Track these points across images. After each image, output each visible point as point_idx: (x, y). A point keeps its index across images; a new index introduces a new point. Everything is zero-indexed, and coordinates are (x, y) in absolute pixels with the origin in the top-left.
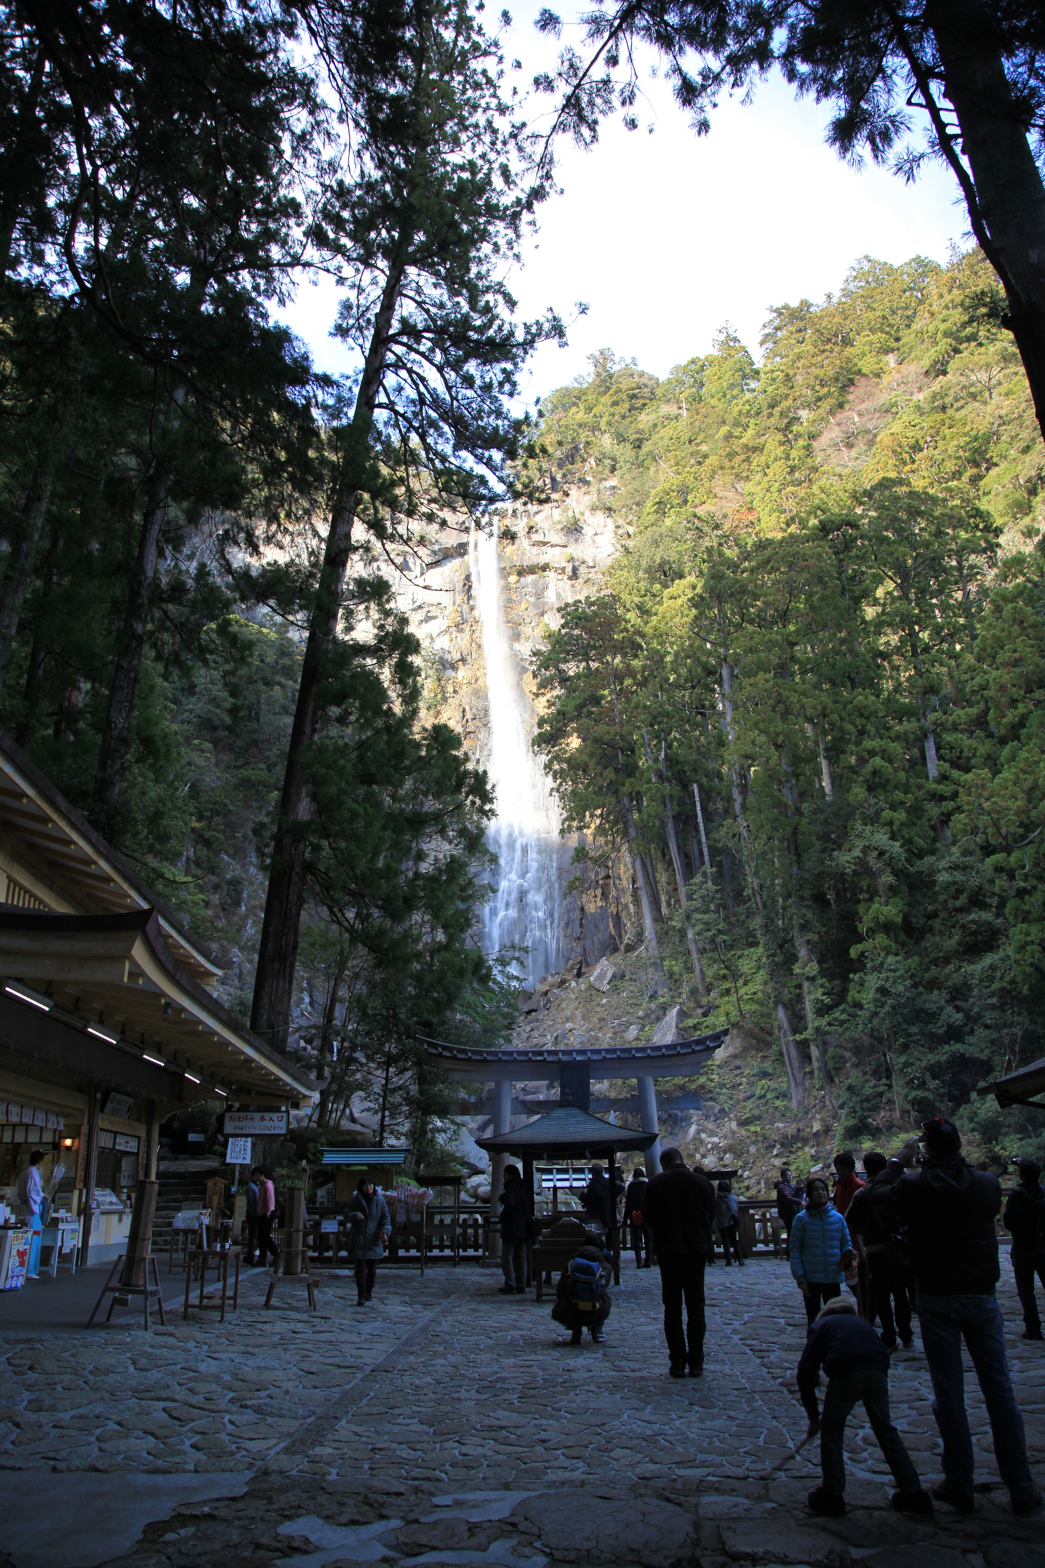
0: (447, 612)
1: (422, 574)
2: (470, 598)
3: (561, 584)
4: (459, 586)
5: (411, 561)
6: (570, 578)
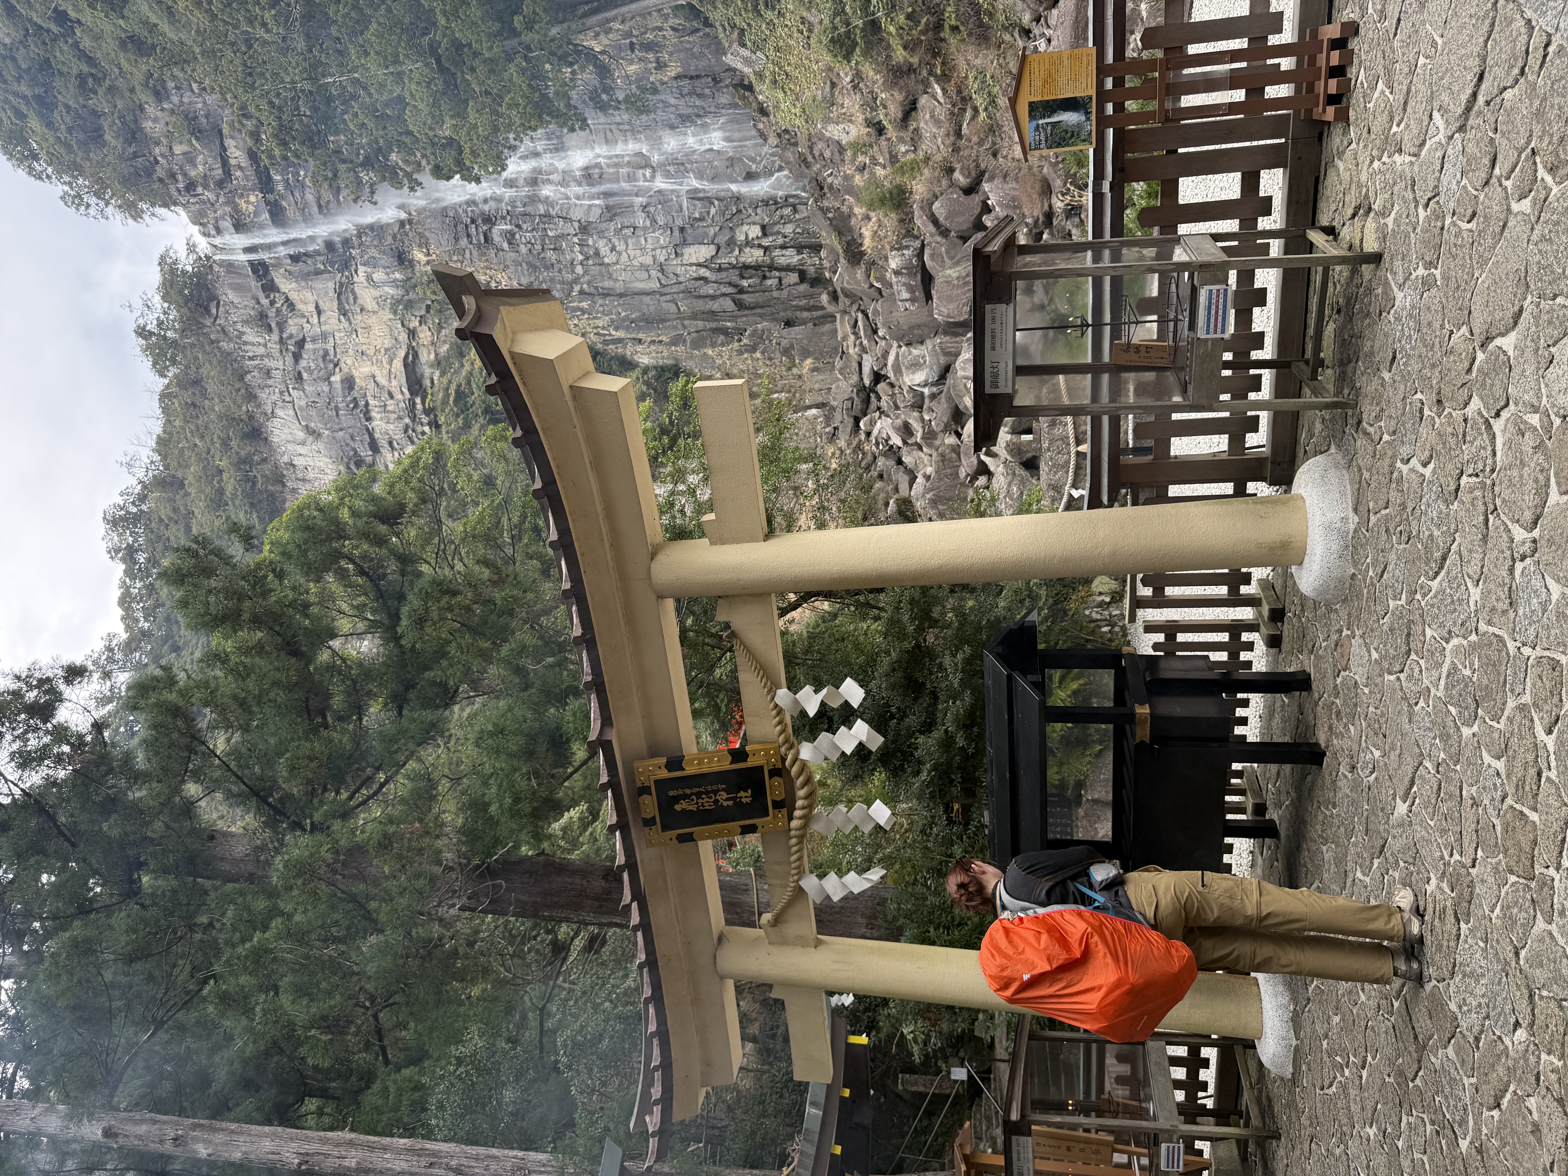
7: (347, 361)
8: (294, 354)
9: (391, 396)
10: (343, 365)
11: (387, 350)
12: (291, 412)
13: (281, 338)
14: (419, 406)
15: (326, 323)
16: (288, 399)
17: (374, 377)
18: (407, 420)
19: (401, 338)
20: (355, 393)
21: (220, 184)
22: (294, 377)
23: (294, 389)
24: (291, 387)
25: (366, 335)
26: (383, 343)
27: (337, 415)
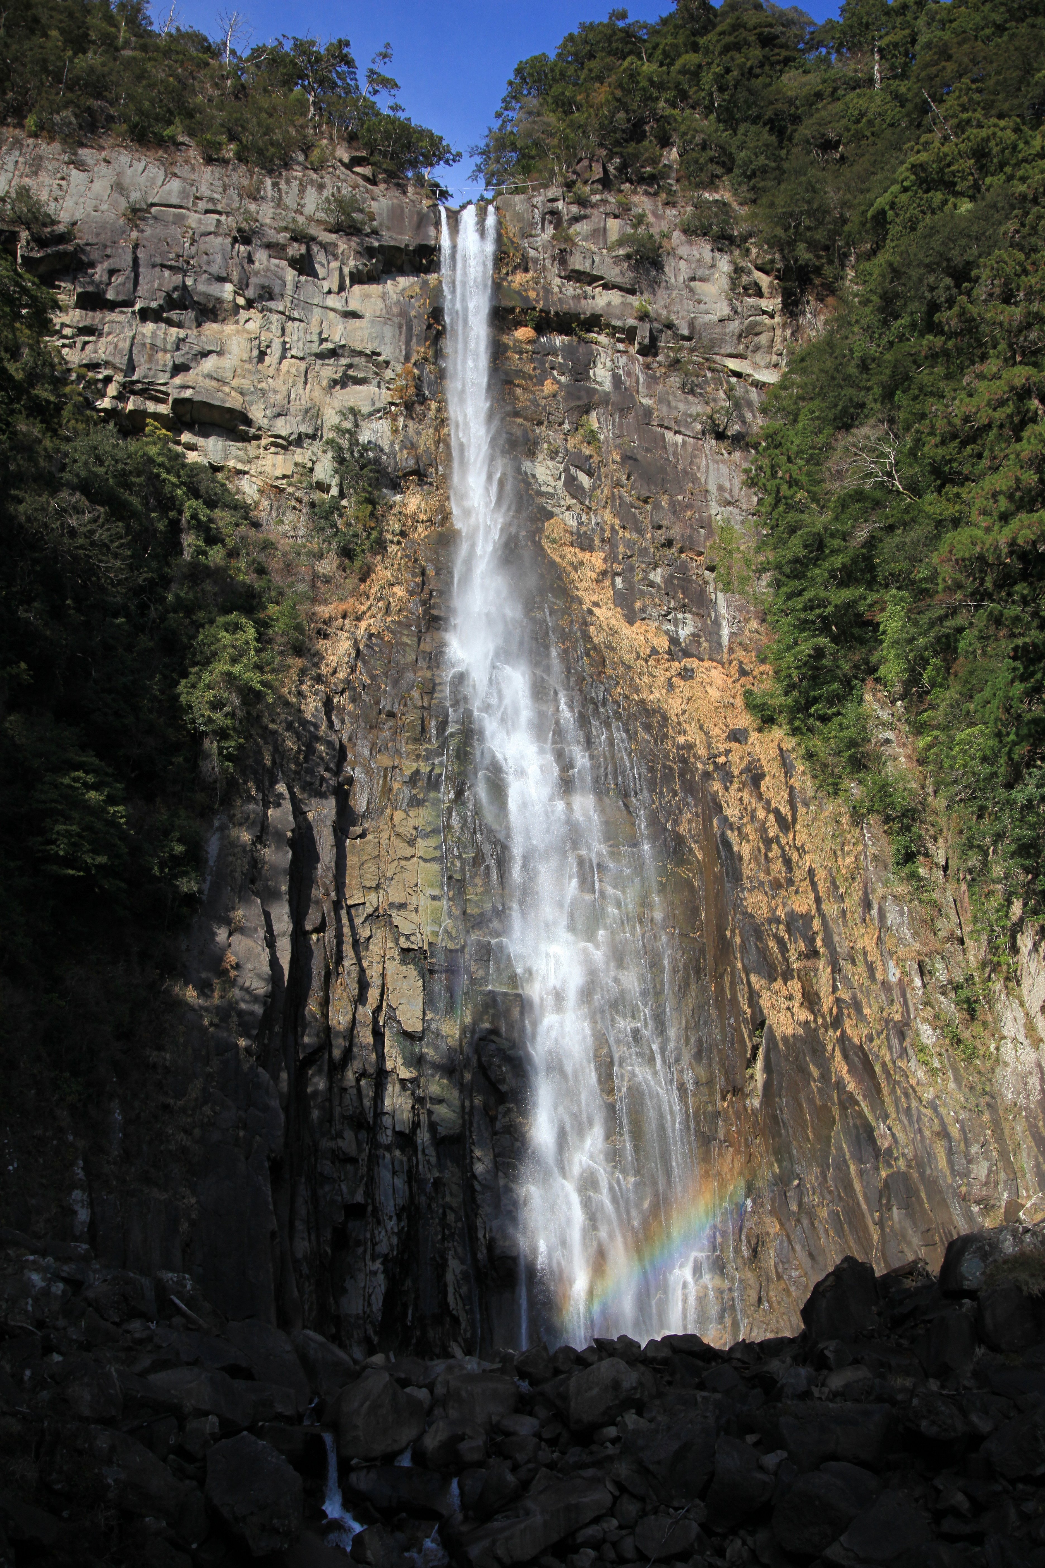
0: (388, 374)
1: (341, 289)
2: (439, 354)
3: (622, 361)
4: (418, 328)
5: (320, 257)
6: (644, 351)
7: (254, 323)
8: (283, 248)
9: (179, 368)
10: (248, 314)
11: (263, 392)
12: (175, 201)
13: (313, 239)
14: (151, 407)
15: (324, 318)
16: (202, 205)
17: (220, 353)
19: (280, 421)
20: (194, 312)
21: (562, 258)
22: (240, 230)
23: (218, 221)
24: (223, 218)
25: (293, 370)
26: (276, 392)
27: (163, 266)
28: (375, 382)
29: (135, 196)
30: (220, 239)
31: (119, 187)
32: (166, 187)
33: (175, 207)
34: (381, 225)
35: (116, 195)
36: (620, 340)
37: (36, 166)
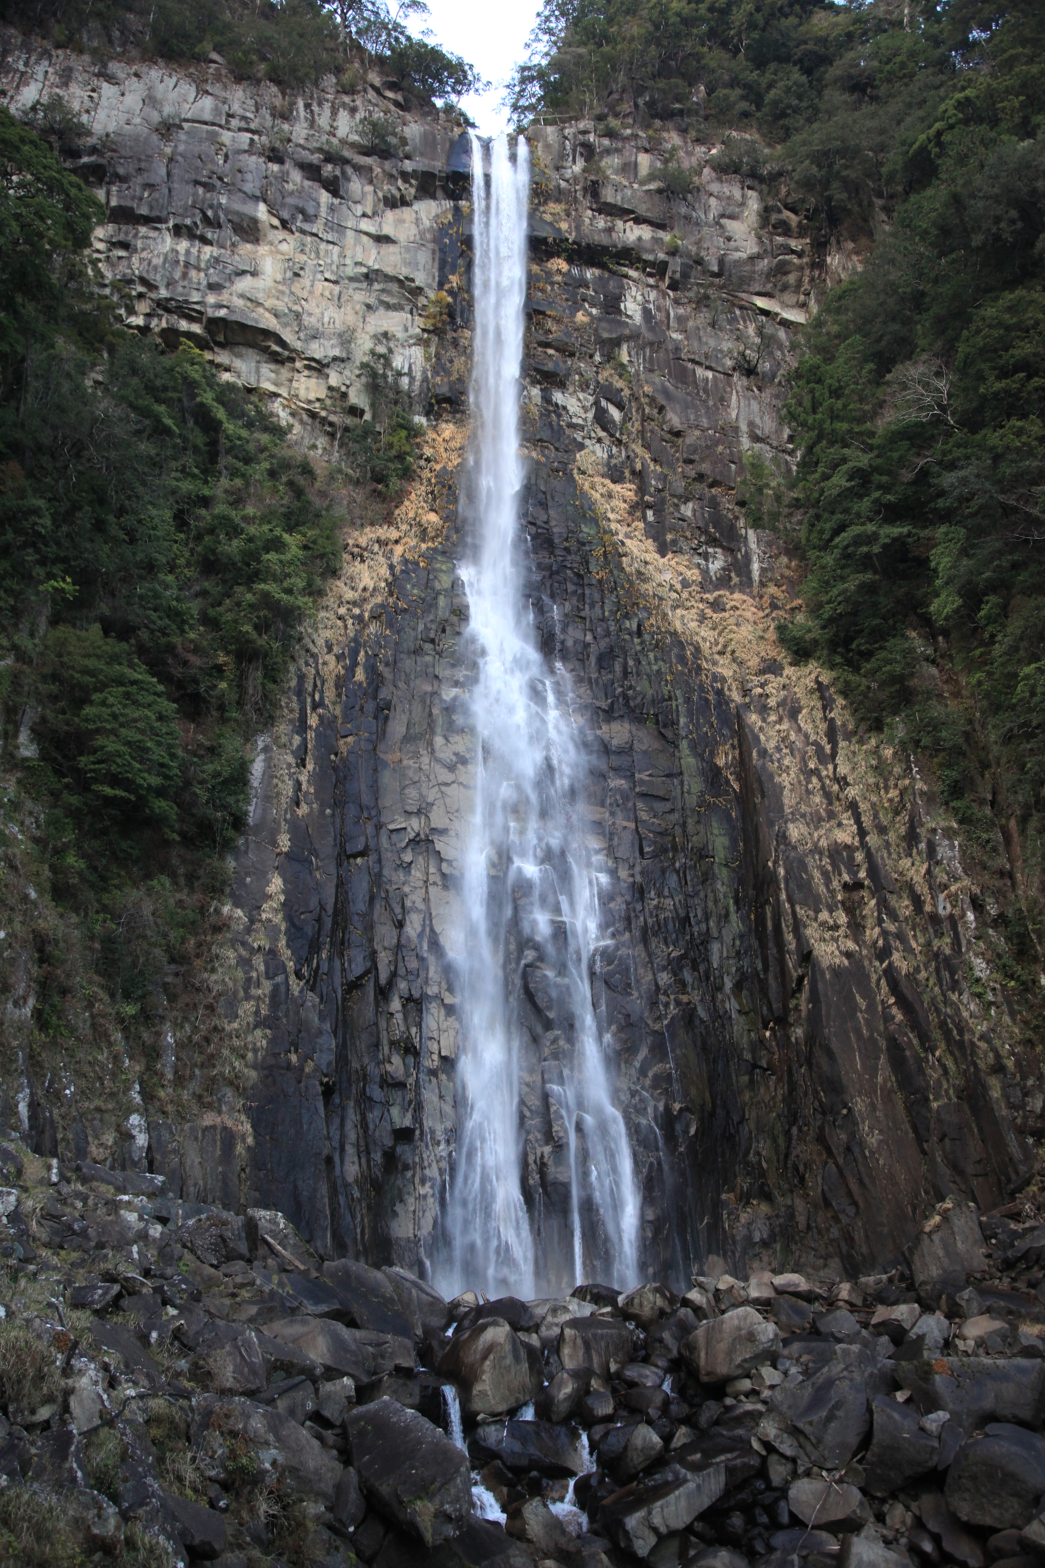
0: (423, 300)
1: (375, 213)
2: (471, 282)
3: (654, 295)
4: (451, 255)
5: (354, 180)
6: (674, 286)
7: (288, 244)
8: (317, 169)
9: (213, 287)
10: (281, 234)
11: (298, 316)
12: (207, 117)
13: (347, 162)
14: (184, 325)
15: (357, 242)
16: (235, 123)
17: (254, 274)
18: (164, 293)
19: (315, 345)
20: (228, 231)
21: (594, 190)
22: (273, 149)
23: (252, 140)
24: (256, 137)
25: (327, 293)
26: (310, 315)
27: (197, 183)
28: (407, 308)
29: (168, 110)
30: (254, 158)
31: (150, 100)
32: (199, 104)
33: (206, 123)
34: (415, 149)
35: (147, 109)
36: (650, 275)
37: (66, 77)
